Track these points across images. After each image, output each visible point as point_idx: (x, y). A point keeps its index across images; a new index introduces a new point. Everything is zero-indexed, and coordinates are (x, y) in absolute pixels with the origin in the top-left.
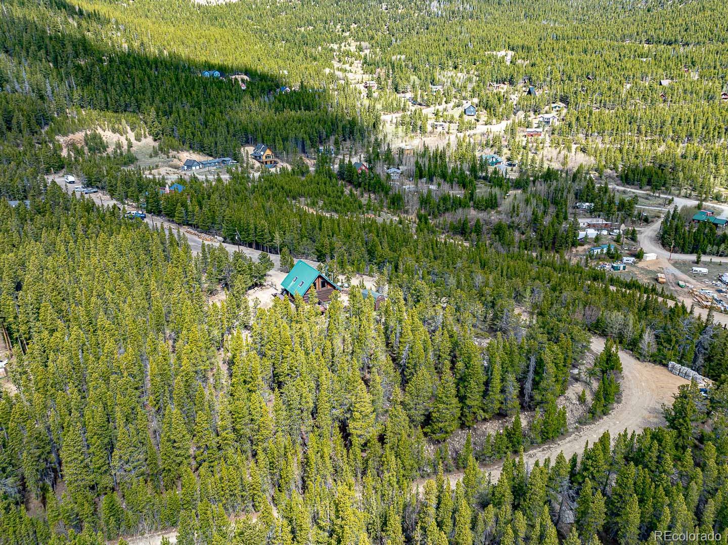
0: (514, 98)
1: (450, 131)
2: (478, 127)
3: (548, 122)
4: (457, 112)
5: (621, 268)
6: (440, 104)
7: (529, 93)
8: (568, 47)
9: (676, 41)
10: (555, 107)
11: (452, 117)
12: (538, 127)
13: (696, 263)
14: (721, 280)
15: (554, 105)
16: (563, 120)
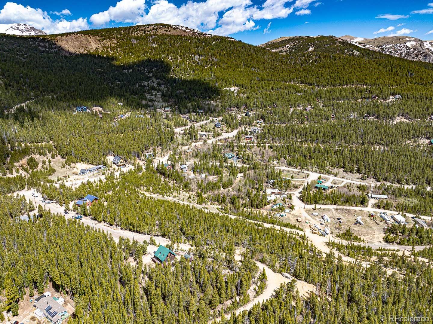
0: (239, 117)
1: (210, 137)
2: (223, 134)
3: (255, 131)
4: (212, 126)
5: (284, 215)
6: (203, 120)
7: (246, 115)
8: (264, 86)
9: (313, 84)
10: (259, 122)
11: (210, 129)
12: (251, 135)
13: (315, 209)
14: (323, 218)
15: (258, 121)
16: (262, 129)
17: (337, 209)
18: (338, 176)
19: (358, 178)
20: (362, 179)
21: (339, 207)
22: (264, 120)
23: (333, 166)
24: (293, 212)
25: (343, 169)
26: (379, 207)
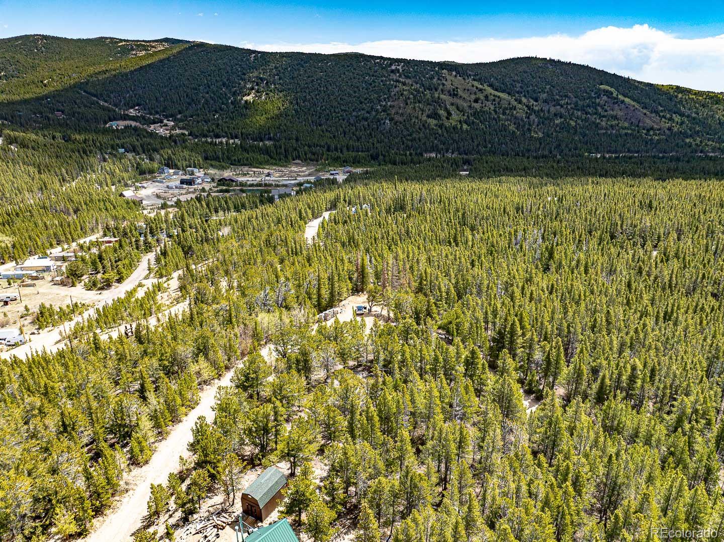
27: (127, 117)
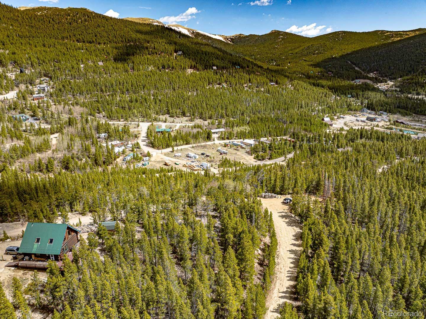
3: (44, 90)
7: (21, 72)
9: (93, 41)
10: (44, 80)
12: (39, 93)
13: (172, 152)
14: (188, 157)
15: (42, 79)
16: (53, 88)
17: (193, 147)
18: (167, 122)
19: (186, 121)
20: (191, 120)
21: (194, 145)
22: (51, 78)
23: (157, 114)
24: (152, 159)
25: (168, 115)
26: (223, 139)
27: (366, 78)
